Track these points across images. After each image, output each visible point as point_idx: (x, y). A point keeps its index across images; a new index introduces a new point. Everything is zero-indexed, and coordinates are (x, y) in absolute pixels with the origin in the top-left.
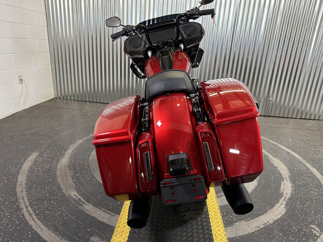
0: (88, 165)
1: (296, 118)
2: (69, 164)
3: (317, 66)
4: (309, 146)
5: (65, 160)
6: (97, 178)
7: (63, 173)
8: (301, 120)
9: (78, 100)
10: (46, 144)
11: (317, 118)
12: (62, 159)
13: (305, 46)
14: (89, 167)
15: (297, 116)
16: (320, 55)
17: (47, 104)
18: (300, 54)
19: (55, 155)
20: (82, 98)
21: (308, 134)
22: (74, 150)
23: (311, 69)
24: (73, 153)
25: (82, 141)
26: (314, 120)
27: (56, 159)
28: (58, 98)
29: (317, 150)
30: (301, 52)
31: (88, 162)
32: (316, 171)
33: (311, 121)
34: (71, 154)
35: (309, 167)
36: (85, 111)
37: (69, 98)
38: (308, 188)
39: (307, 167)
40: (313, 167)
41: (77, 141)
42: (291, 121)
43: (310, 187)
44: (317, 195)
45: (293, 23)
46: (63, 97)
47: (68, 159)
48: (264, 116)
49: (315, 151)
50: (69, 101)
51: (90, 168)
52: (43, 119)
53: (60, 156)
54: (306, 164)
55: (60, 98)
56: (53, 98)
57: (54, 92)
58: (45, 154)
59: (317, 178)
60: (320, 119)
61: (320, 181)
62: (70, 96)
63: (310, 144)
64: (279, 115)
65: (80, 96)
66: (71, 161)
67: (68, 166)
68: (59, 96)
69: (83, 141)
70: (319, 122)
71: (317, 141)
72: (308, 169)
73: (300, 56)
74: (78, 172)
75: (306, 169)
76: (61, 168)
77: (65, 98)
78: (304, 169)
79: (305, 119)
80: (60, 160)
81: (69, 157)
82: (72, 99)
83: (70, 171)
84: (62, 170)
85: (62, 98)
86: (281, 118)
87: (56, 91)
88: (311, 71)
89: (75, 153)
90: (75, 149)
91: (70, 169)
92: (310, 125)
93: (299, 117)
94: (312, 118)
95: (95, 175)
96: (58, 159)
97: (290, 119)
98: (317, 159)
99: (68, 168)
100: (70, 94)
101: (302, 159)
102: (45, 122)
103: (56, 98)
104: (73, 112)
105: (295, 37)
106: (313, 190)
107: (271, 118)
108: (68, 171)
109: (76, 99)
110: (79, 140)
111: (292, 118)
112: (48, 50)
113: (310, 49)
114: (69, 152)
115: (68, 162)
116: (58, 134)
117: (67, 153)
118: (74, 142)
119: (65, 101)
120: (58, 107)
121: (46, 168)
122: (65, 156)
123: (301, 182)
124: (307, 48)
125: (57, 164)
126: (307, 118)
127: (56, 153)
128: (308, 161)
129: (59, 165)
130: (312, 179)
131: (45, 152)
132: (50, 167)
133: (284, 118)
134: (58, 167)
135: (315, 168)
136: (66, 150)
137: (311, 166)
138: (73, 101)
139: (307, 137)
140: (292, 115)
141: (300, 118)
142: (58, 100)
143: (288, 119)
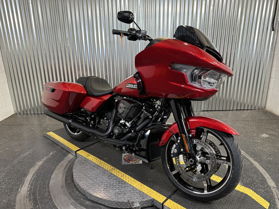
0: (49, 192)
1: (233, 110)
2: (29, 194)
3: (245, 65)
4: (249, 138)
5: (25, 188)
6: (58, 207)
7: (22, 206)
8: (238, 111)
9: (37, 114)
10: (5, 171)
11: (249, 108)
12: (21, 188)
13: (233, 50)
14: (49, 194)
15: (233, 108)
16: (246, 57)
17: (7, 122)
18: (230, 57)
19: (14, 184)
20: (41, 111)
21: (245, 125)
22: (34, 175)
23: (241, 68)
24: (33, 179)
25: (42, 163)
26: (248, 110)
27: (15, 188)
28: (18, 113)
29: (256, 142)
30: (231, 55)
31: (49, 188)
32: (259, 165)
33: (245, 111)
34: (30, 181)
35: (252, 162)
36: (45, 126)
37: (29, 113)
38: (255, 185)
39: (251, 161)
40: (255, 160)
41: (37, 163)
42: (230, 113)
43: (256, 184)
44: (264, 193)
45: (222, 31)
46: (23, 111)
47: (28, 187)
48: (206, 111)
49: (254, 143)
50: (29, 115)
51: (50, 196)
52: (2, 141)
53: (20, 184)
54: (249, 158)
55: (20, 114)
56: (13, 114)
57: (14, 108)
58: (4, 184)
59: (260, 173)
60: (252, 109)
61: (264, 176)
62: (30, 110)
63: (248, 135)
64: (219, 108)
65: (39, 109)
66: (31, 189)
67: (28, 196)
68: (19, 111)
69: (43, 161)
70: (252, 111)
71: (254, 132)
72: (252, 163)
73: (230, 58)
74: (39, 202)
75: (250, 164)
76: (21, 200)
77: (25, 113)
78: (249, 164)
79: (240, 110)
80: (20, 189)
81: (29, 184)
82: (32, 113)
83: (30, 203)
84: (22, 202)
85: (22, 113)
86: (221, 111)
87: (15, 107)
88: (240, 70)
89: (35, 178)
90: (35, 173)
91: (30, 200)
92: (245, 116)
93: (235, 109)
94: (246, 108)
95: (56, 204)
96: (18, 189)
97: (228, 111)
98: (257, 152)
99: (28, 199)
100: (30, 108)
101: (244, 153)
102: (4, 143)
103: (16, 114)
104: (33, 128)
105: (224, 42)
106: (260, 187)
107: (212, 112)
108: (28, 204)
109: (36, 113)
110: (39, 162)
111: (230, 110)
112: (3, 70)
113: (237, 51)
114: (29, 178)
115: (28, 191)
116: (17, 157)
117: (26, 180)
118: (34, 165)
119: (25, 116)
120: (18, 124)
121: (4, 203)
122: (24, 184)
123: (248, 180)
124: (235, 51)
125: (16, 196)
126: (241, 109)
127: (15, 181)
128: (250, 155)
129: (18, 197)
130: (257, 174)
131: (3, 181)
132: (9, 201)
133: (223, 111)
134: (17, 199)
135: (257, 161)
136: (25, 175)
137: (253, 160)
138: (33, 115)
139: (245, 128)
140: (230, 108)
141: (237, 110)
142: (19, 116)
143: (227, 111)
